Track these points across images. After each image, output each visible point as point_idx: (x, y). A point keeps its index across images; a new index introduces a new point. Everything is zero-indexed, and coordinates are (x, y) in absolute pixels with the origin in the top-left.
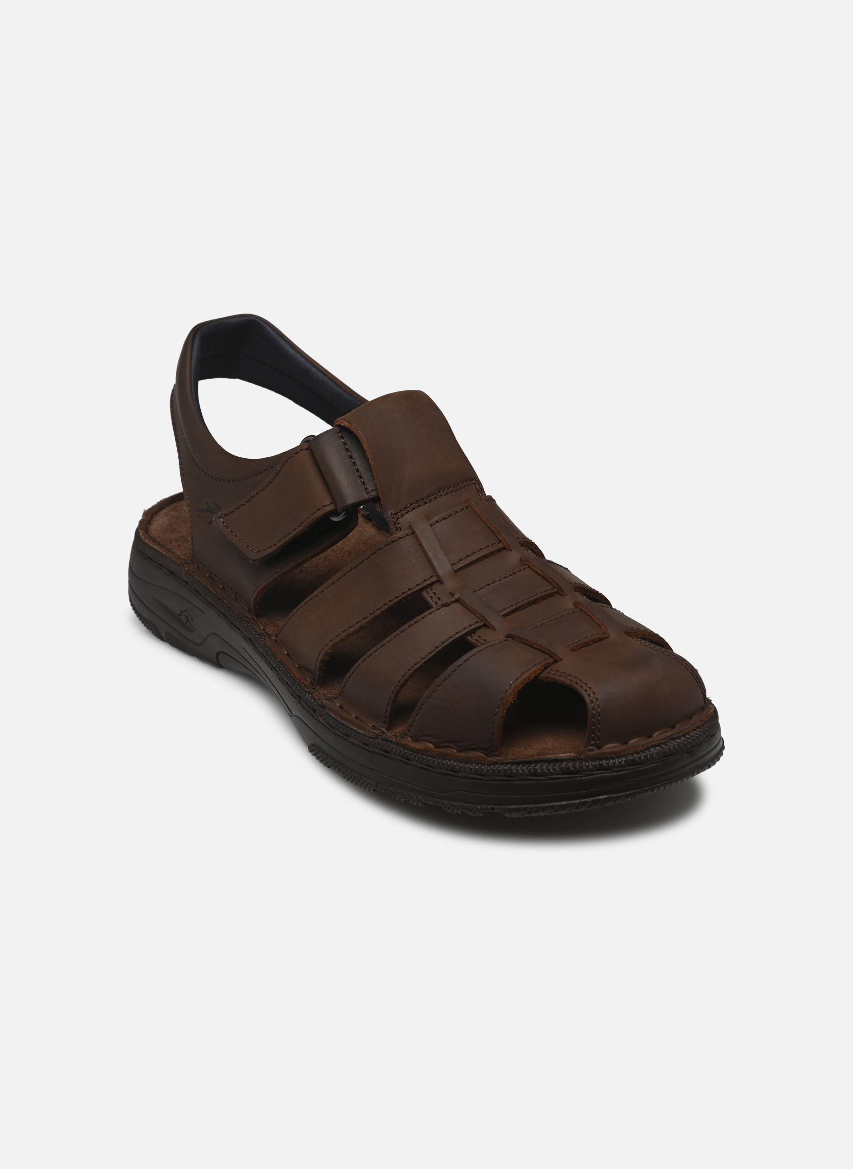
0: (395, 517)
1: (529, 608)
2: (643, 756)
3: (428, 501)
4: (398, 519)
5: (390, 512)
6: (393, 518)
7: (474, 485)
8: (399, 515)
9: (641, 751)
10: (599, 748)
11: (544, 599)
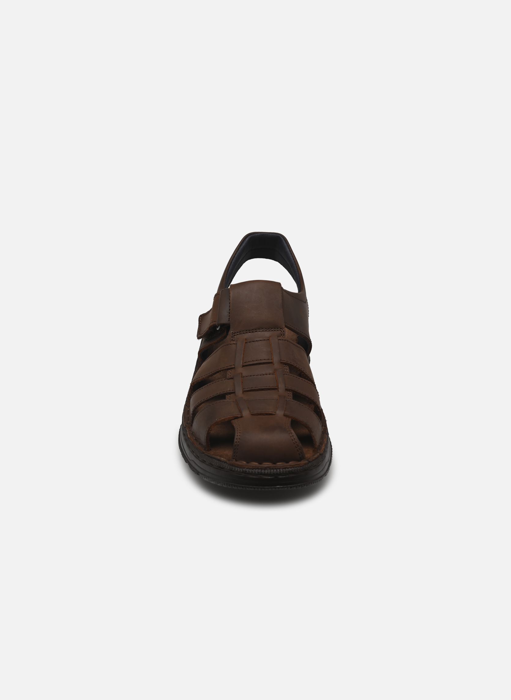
0: (233, 335)
1: (260, 391)
2: (251, 471)
3: (251, 332)
4: (235, 336)
5: (231, 332)
6: (232, 335)
7: (281, 331)
8: (236, 334)
9: (251, 468)
10: (236, 461)
11: (269, 390)
